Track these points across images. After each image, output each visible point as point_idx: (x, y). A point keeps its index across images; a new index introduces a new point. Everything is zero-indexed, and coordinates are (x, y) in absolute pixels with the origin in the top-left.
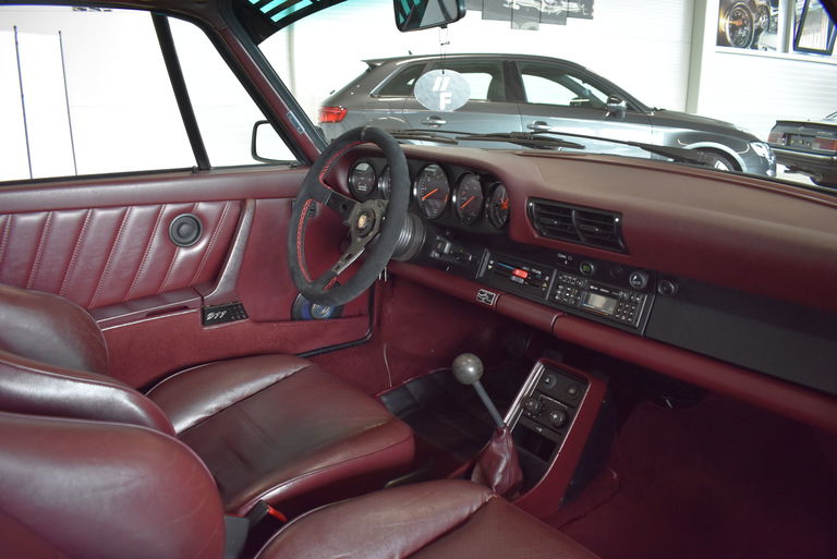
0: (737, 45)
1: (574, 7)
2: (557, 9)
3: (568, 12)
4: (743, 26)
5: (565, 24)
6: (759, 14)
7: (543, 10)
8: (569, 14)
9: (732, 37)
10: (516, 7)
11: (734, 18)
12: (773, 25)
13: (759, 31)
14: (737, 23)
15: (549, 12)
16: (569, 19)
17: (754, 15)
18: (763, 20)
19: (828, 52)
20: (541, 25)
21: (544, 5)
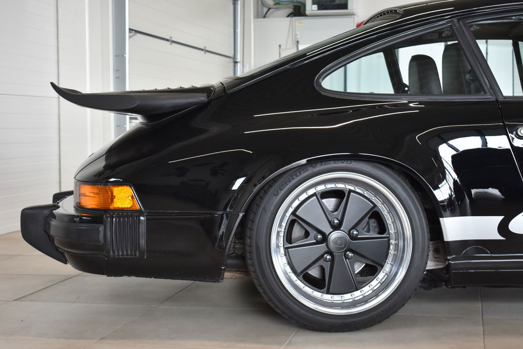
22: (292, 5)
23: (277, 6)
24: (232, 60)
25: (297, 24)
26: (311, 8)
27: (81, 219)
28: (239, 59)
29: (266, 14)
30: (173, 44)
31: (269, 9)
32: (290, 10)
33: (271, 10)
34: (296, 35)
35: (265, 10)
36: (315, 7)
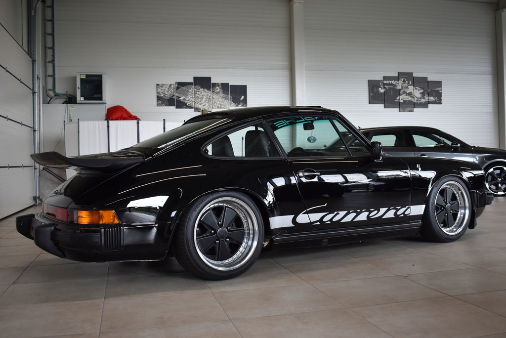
1: (432, 99)
2: (423, 101)
3: (428, 102)
5: (428, 108)
7: (415, 102)
10: (401, 101)
15: (419, 102)
16: (429, 105)
20: (415, 109)
21: (416, 99)
22: (66, 96)
23: (55, 97)
24: (32, 130)
25: (70, 108)
26: (80, 99)
27: (81, 231)
28: (37, 128)
29: (49, 101)
30: (9, 121)
31: (52, 98)
32: (64, 100)
33: (53, 99)
34: (70, 115)
35: (49, 99)
36: (82, 98)
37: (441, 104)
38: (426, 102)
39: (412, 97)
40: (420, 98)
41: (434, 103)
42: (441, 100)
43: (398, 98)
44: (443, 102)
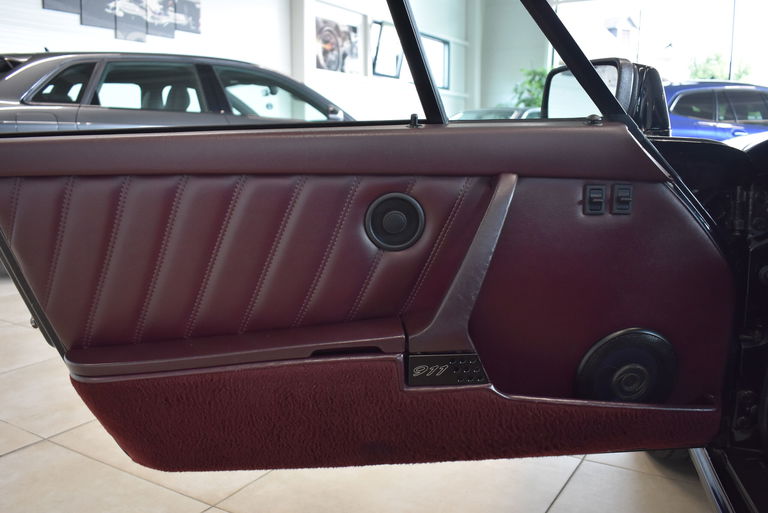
0: (329, 67)
1: (182, 19)
2: (165, 20)
3: (175, 25)
4: (332, 50)
5: (173, 37)
6: (344, 40)
7: (149, 20)
8: (176, 27)
9: (325, 61)
10: (120, 14)
11: (326, 42)
12: (354, 51)
13: (345, 56)
14: (328, 47)
15: (157, 22)
16: (177, 33)
17: (340, 40)
18: (346, 46)
19: (397, 77)
20: (148, 36)
21: (150, 14)
37: (199, 33)
38: (170, 24)
39: (142, 7)
40: (160, 14)
41: (186, 28)
42: (197, 25)
43: (112, 5)
44: (201, 28)
